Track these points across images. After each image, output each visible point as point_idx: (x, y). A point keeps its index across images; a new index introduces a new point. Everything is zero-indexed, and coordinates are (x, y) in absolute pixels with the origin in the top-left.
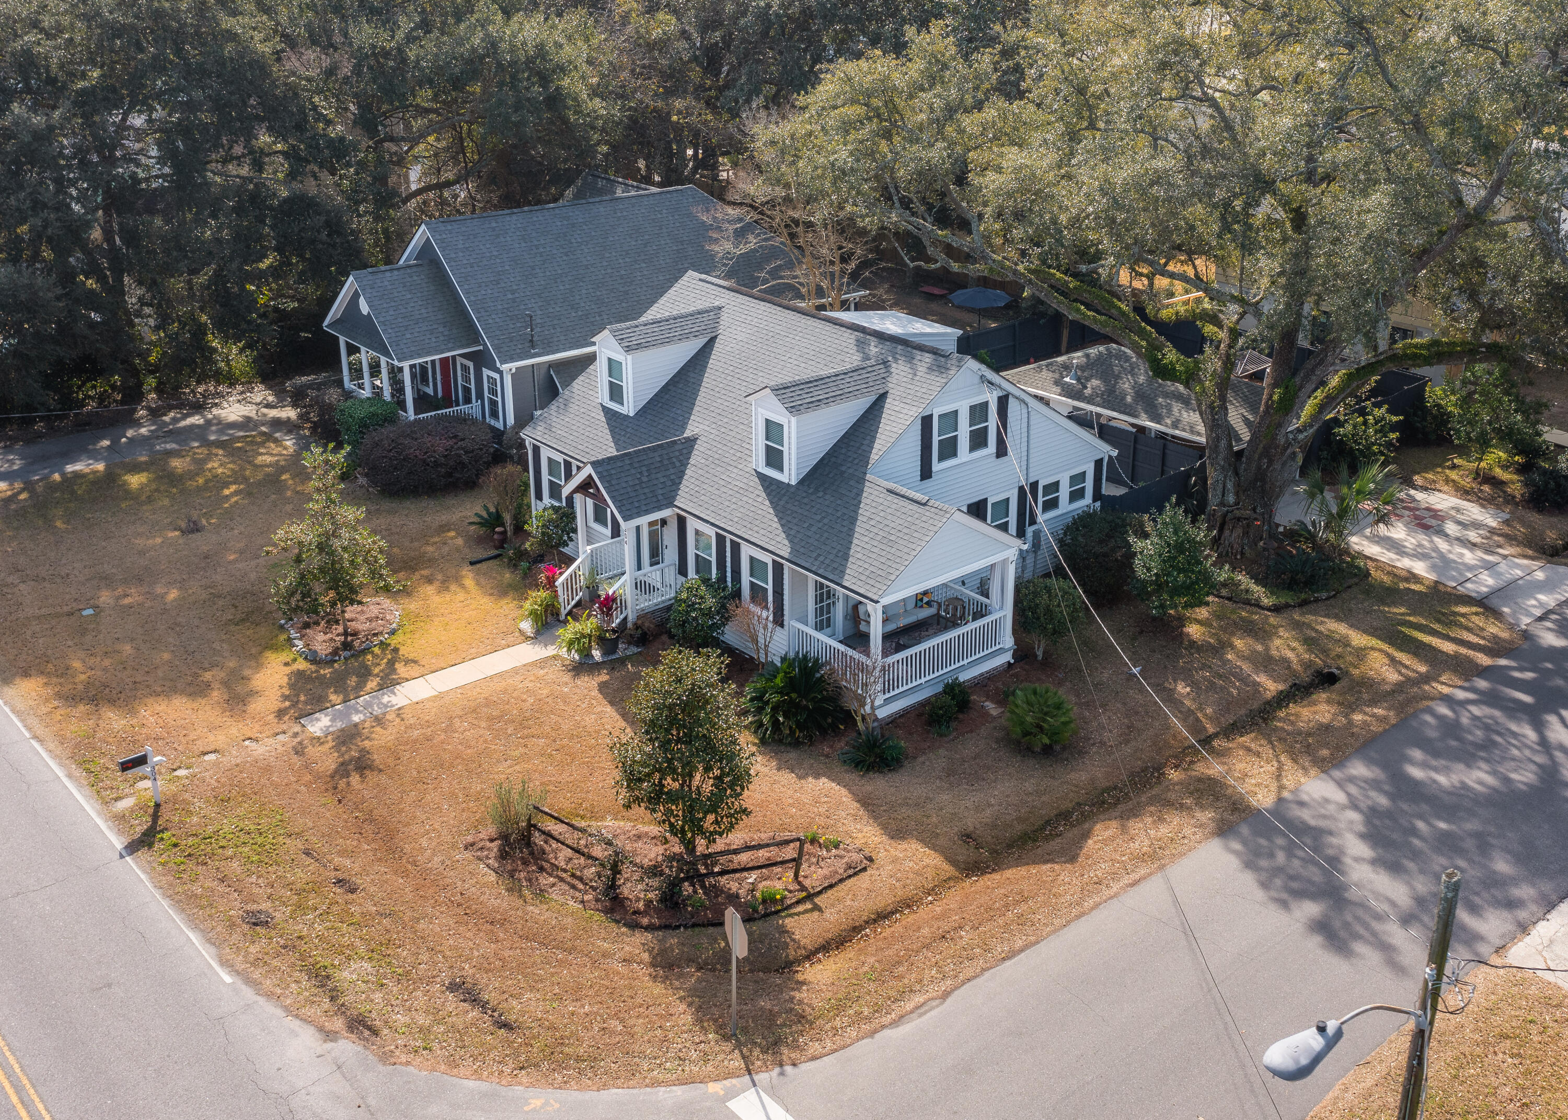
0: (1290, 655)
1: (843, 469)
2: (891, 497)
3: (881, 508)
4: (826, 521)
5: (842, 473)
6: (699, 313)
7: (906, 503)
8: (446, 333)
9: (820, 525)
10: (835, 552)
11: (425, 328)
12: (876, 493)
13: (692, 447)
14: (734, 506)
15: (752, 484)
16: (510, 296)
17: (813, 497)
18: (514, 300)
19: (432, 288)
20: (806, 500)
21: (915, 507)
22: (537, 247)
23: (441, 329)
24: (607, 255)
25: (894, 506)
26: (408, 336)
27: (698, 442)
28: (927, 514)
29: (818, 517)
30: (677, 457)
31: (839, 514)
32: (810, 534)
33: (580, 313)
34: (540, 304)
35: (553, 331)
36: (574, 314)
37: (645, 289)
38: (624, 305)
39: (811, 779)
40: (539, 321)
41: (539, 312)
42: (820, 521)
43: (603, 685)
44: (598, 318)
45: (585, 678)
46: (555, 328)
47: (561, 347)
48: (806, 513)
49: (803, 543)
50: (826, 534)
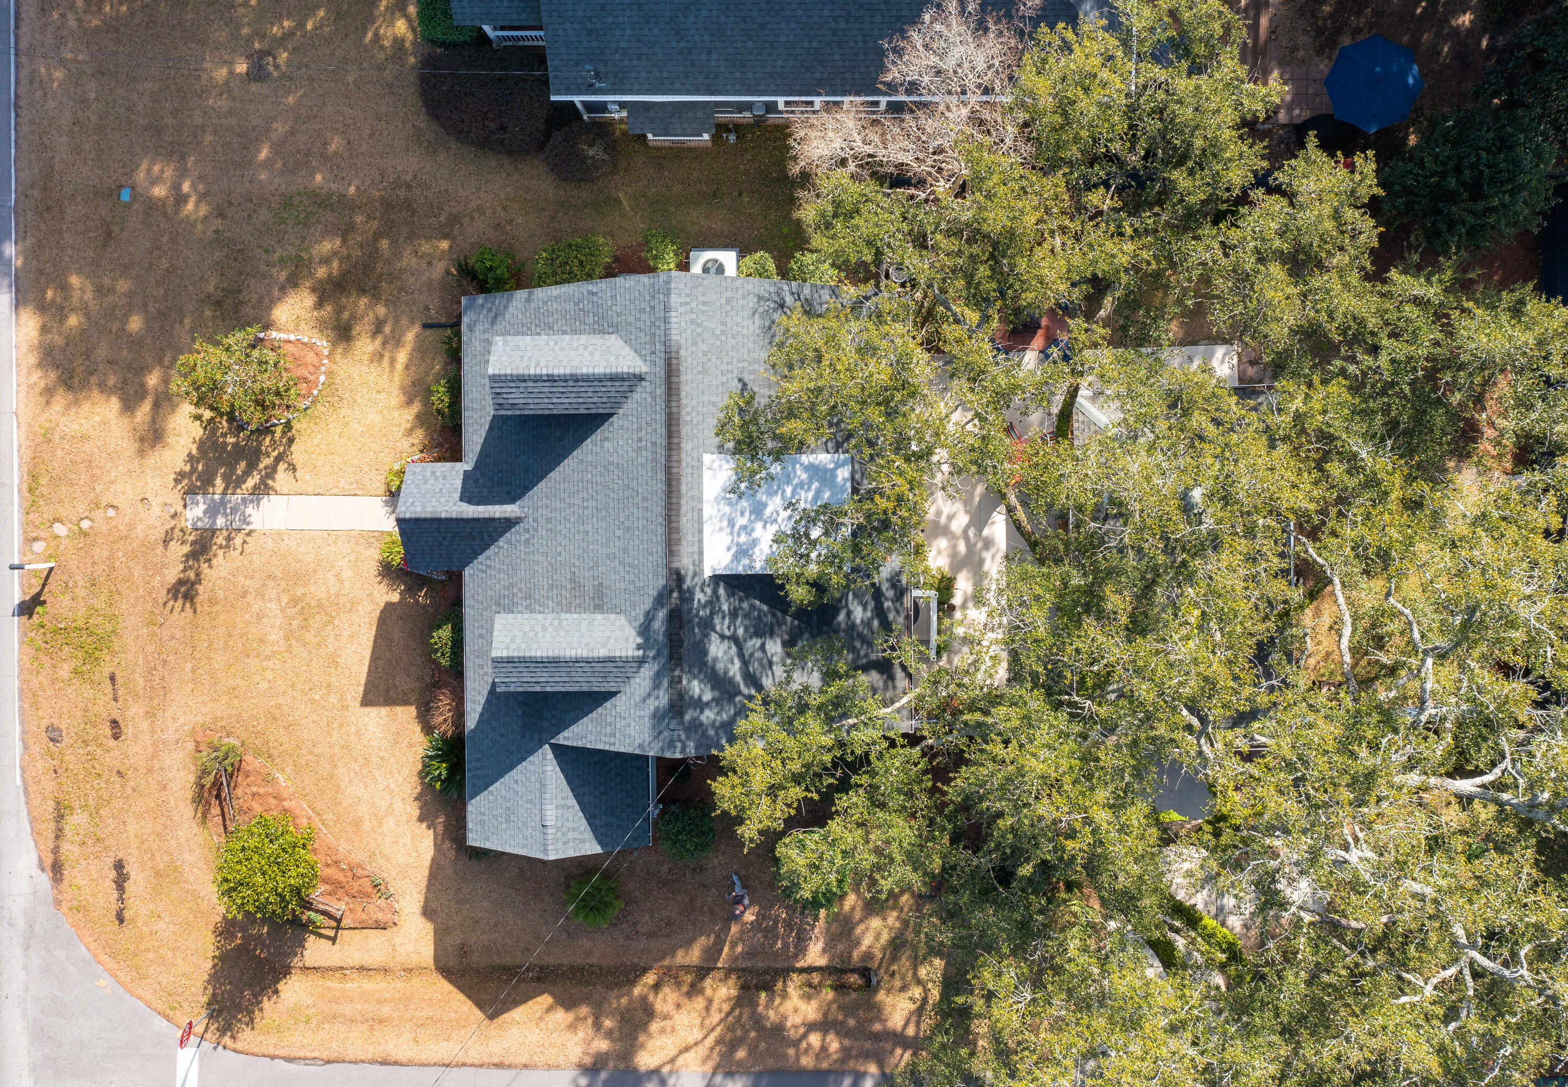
2: (538, 786)
3: (528, 784)
4: (503, 740)
6: (611, 379)
9: (498, 738)
12: (536, 768)
13: (510, 528)
17: (515, 707)
20: (511, 702)
21: (539, 817)
25: (533, 795)
27: (516, 528)
28: (538, 834)
29: (502, 730)
31: (511, 750)
32: (490, 734)
33: (683, 44)
34: (635, 19)
35: (635, 62)
36: (674, 44)
37: (793, 25)
38: (750, 44)
39: (424, 825)
40: (623, 44)
41: (628, 32)
42: (502, 736)
43: (389, 606)
44: (703, 56)
45: (383, 588)
46: (639, 59)
47: (637, 86)
48: (502, 714)
49: (481, 736)
50: (494, 750)
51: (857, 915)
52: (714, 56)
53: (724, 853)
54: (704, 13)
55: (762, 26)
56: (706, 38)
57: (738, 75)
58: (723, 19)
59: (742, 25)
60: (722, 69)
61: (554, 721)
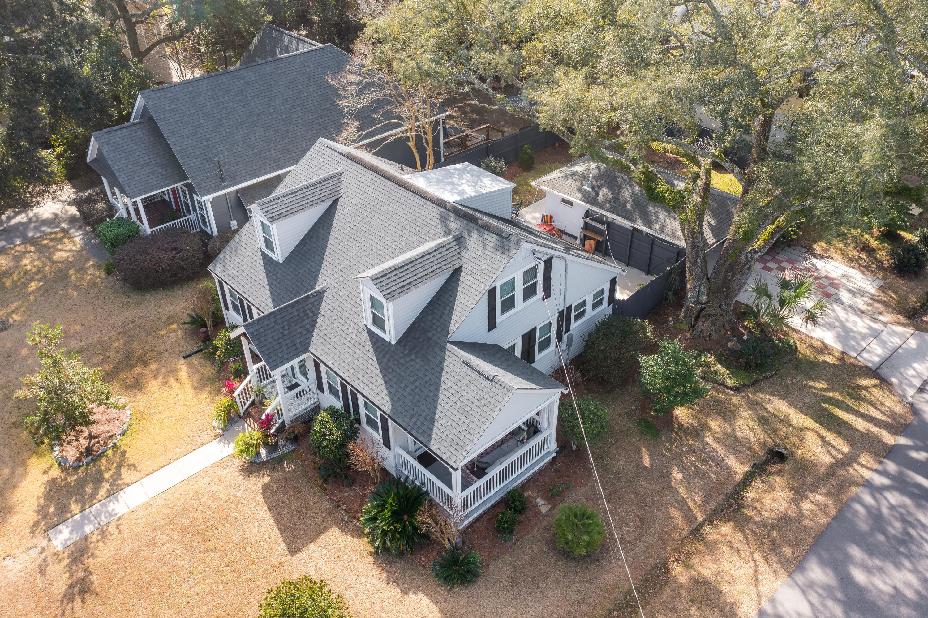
0: (750, 435)
1: (430, 335)
2: (466, 369)
3: (458, 378)
4: (417, 384)
5: (429, 339)
6: (325, 180)
7: (477, 376)
8: (164, 173)
9: (413, 387)
10: (424, 414)
11: (148, 171)
12: (454, 362)
13: (321, 298)
14: (351, 358)
15: (363, 338)
16: (205, 144)
17: (408, 359)
18: (208, 146)
19: (152, 139)
20: (402, 361)
21: (484, 381)
22: (223, 103)
23: (160, 171)
24: (273, 104)
25: (468, 378)
26: (137, 178)
27: (326, 294)
28: (494, 389)
29: (411, 379)
30: (310, 309)
31: (427, 379)
32: (405, 394)
33: (255, 151)
34: (227, 147)
35: (237, 167)
36: (251, 152)
37: (300, 127)
38: (286, 141)
39: (411, 595)
40: (227, 160)
41: (226, 154)
42: (413, 383)
43: (266, 488)
44: (268, 153)
45: (253, 480)
46: (238, 165)
47: (243, 178)
48: (403, 374)
49: (400, 403)
50: (417, 397)
51: (728, 429)
52: (273, 151)
53: (620, 455)
54: (258, 134)
55: (287, 131)
56: (264, 145)
57: (289, 156)
58: (268, 134)
59: (278, 134)
60: (280, 156)
61: (439, 330)
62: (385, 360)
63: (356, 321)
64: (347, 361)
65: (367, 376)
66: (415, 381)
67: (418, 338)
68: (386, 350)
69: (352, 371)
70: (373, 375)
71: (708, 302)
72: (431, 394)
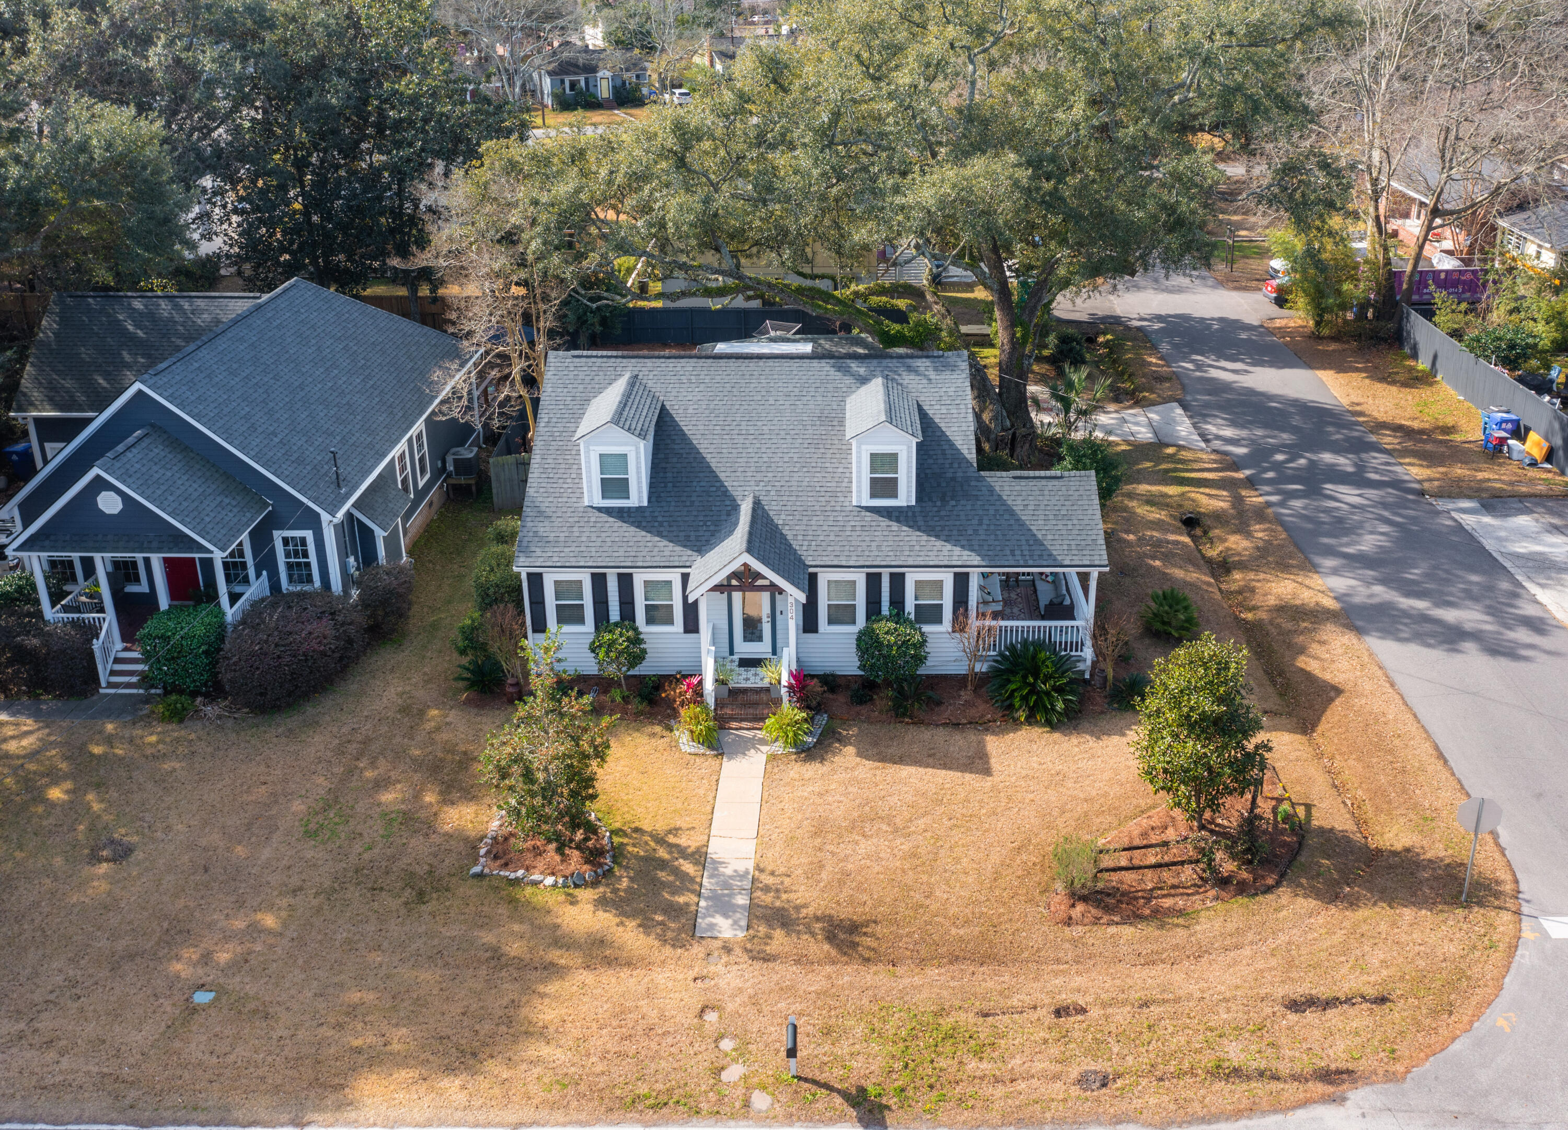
1: (949, 475)
2: (1023, 483)
3: (1025, 493)
4: (986, 522)
5: (953, 479)
7: (1044, 482)
9: (984, 527)
10: (1024, 542)
11: (212, 505)
12: (1005, 484)
14: (874, 544)
15: (868, 519)
17: (948, 508)
19: (180, 457)
20: (943, 513)
21: (1055, 482)
22: (248, 378)
23: (227, 501)
24: (304, 369)
25: (1035, 489)
27: (764, 503)
28: (1071, 484)
29: (975, 522)
31: (992, 512)
32: (982, 537)
34: (303, 440)
38: (358, 417)
40: (319, 459)
41: (311, 450)
42: (980, 524)
48: (958, 523)
49: (986, 548)
50: (998, 533)
59: (343, 409)
61: (956, 465)
62: (921, 523)
63: (838, 508)
64: (874, 548)
65: (917, 548)
66: (981, 520)
67: (939, 485)
68: (910, 514)
69: (891, 553)
70: (923, 543)
71: (1013, 426)
72: (1012, 522)
